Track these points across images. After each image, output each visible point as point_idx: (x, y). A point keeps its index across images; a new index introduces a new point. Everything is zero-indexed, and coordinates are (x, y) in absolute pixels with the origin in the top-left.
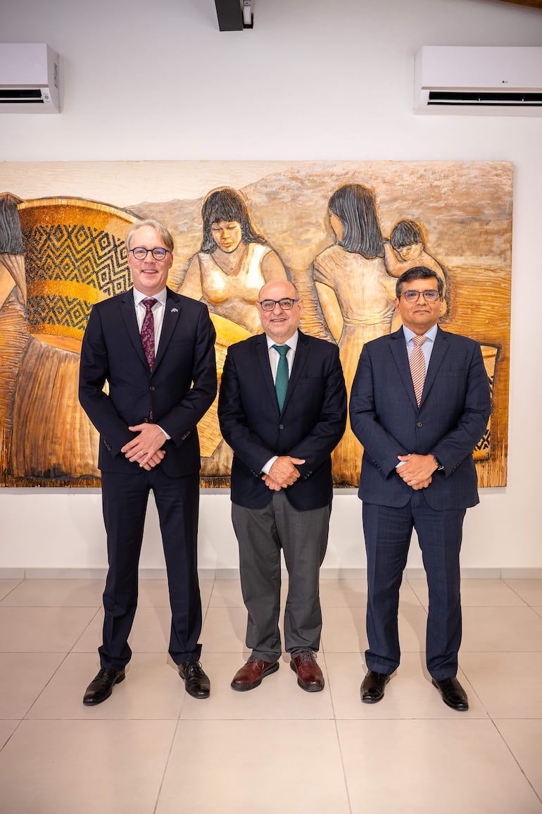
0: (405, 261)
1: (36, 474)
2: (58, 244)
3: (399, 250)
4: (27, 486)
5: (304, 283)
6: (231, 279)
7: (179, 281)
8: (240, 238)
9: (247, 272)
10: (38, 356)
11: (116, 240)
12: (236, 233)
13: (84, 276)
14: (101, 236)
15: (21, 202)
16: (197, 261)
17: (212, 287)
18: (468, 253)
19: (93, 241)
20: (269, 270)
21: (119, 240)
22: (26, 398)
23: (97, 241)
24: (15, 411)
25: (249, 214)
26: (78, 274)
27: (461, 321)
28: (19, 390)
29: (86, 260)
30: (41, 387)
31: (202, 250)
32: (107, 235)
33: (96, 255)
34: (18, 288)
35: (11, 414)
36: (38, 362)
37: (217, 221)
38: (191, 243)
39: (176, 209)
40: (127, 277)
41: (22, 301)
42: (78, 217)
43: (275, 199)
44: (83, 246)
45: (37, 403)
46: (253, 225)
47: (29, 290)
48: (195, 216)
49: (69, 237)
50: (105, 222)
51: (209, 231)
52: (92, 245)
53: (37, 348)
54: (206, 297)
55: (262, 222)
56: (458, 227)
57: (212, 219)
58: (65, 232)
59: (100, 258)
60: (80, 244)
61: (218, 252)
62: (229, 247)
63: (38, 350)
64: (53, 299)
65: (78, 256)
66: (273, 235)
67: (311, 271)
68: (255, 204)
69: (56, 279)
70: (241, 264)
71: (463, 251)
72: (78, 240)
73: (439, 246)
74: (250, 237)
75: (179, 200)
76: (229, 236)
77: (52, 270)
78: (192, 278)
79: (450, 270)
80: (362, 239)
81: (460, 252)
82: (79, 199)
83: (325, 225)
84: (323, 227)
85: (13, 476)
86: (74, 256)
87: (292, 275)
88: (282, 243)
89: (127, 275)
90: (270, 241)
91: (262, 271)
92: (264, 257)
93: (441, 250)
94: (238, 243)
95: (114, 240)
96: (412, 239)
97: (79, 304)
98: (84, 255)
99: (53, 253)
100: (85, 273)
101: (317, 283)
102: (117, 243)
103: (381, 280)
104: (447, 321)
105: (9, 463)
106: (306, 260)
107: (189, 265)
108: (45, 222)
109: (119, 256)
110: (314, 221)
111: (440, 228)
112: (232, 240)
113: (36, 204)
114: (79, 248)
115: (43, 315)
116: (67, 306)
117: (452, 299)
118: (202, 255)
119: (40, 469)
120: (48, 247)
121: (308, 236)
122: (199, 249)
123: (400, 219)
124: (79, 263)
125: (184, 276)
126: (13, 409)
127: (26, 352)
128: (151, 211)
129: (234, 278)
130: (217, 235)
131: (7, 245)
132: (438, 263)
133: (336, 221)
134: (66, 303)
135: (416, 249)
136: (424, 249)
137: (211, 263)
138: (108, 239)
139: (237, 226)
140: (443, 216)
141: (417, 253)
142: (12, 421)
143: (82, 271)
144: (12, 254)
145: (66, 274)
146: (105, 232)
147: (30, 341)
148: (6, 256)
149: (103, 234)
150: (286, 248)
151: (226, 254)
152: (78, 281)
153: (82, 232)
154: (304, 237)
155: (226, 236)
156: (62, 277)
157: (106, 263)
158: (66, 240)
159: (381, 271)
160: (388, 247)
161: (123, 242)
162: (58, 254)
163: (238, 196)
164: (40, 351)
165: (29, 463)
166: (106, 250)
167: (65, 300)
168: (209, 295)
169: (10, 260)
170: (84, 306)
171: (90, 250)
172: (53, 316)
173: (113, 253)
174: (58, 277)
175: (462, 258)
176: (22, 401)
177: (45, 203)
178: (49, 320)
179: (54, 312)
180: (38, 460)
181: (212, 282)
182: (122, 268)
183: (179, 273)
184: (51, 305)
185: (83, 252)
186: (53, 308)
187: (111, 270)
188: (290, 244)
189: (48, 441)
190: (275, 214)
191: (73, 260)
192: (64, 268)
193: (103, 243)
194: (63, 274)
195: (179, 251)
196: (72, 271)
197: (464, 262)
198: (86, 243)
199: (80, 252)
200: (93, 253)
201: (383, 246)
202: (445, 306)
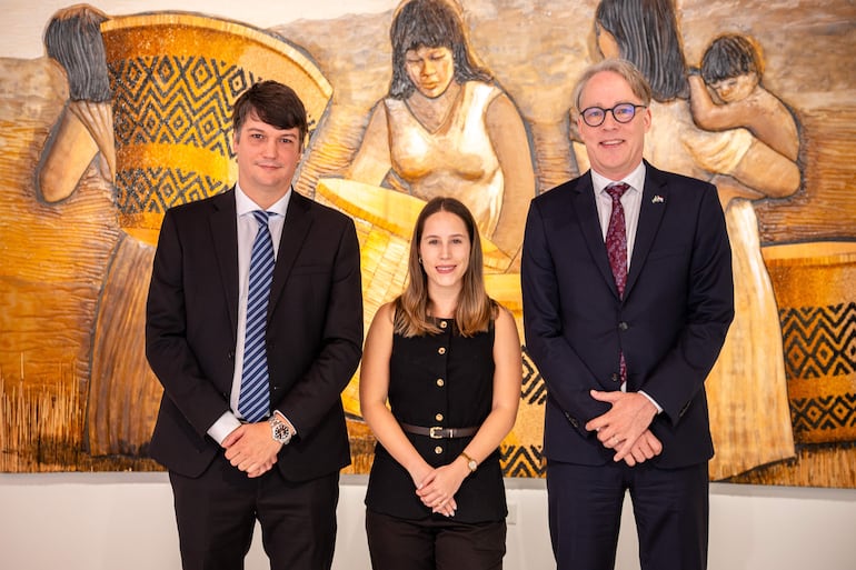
0: (726, 103)
1: (126, 450)
2: (164, 87)
3: (715, 86)
4: (111, 470)
5: (554, 144)
6: (436, 140)
7: (355, 144)
8: (450, 73)
9: (463, 129)
10: (134, 261)
12: (445, 66)
13: (206, 137)
14: (231, 74)
15: (106, 19)
16: (383, 112)
17: (407, 154)
18: (840, 86)
19: (219, 81)
20: (497, 124)
22: (113, 330)
23: (225, 81)
24: (96, 349)
25: (466, 35)
26: (196, 135)
27: (826, 202)
28: (103, 316)
29: (208, 113)
30: (137, 311)
31: (391, 95)
32: (241, 73)
33: (224, 102)
34: (102, 155)
35: (89, 354)
36: (133, 273)
37: (415, 47)
38: (373, 83)
39: (348, 29)
41: (108, 176)
42: (196, 43)
43: (508, 8)
44: (204, 89)
45: (130, 337)
46: (472, 53)
47: (119, 158)
48: (379, 40)
49: (182, 75)
50: (238, 51)
51: (402, 64)
52: (218, 88)
53: (131, 250)
54: (397, 170)
55: (487, 48)
56: (822, 42)
57: (407, 44)
58: (175, 68)
60: (199, 86)
61: (415, 98)
62: (434, 88)
63: (133, 253)
64: (158, 173)
65: (196, 106)
66: (503, 67)
67: (565, 125)
68: (476, 17)
69: (161, 141)
70: (453, 115)
71: (832, 82)
72: (196, 80)
73: (787, 75)
74: (467, 71)
75: (355, 16)
76: (433, 71)
77: (155, 128)
78: (375, 139)
79: (806, 116)
80: (652, 69)
81: (826, 82)
82: (197, 14)
83: (590, 49)
84: (587, 53)
85: (89, 453)
86: (189, 105)
87: (535, 130)
88: (519, 80)
90: (500, 77)
91: (487, 127)
92: (490, 103)
93: (789, 83)
94: (447, 83)
96: (739, 66)
97: (198, 180)
98: (206, 104)
99: (157, 100)
100: (207, 132)
101: (575, 144)
103: (684, 137)
104: (801, 202)
105: (84, 432)
106: (559, 106)
107: (370, 119)
108: (145, 49)
110: (571, 44)
111: (789, 44)
112: (439, 76)
113: (129, 23)
114: (198, 93)
115: (142, 197)
116: (179, 184)
117: (812, 164)
118: (390, 102)
119: (132, 442)
120: (150, 91)
121: (563, 67)
122: (386, 92)
123: (717, 35)
124: (197, 117)
125: (363, 137)
126: (92, 346)
127: (114, 257)
128: (310, 33)
129: (442, 138)
130: (414, 70)
131: (85, 87)
132: (785, 105)
133: (607, 41)
134: (178, 180)
135: (745, 81)
136: (761, 82)
137: (406, 114)
138: (243, 77)
139: (447, 54)
140: (796, 25)
141: (747, 89)
142: (91, 366)
143: (202, 130)
144: (92, 101)
145: (177, 134)
146: (239, 67)
147: (121, 238)
148: (83, 105)
149: (236, 70)
150: (524, 87)
151: (429, 101)
152: (196, 145)
153: (202, 68)
154: (555, 70)
155: (429, 70)
156: (171, 138)
158: (178, 80)
159: (683, 122)
160: (696, 82)
162: (164, 102)
163: (448, 6)
164: (136, 255)
165: (115, 432)
167: (176, 175)
168: (402, 164)
169: (90, 112)
170: (205, 184)
171: (215, 96)
172: (158, 201)
174: (165, 138)
175: (830, 94)
176: (107, 333)
177: (143, 22)
178: (151, 206)
179: (158, 194)
180: (129, 428)
181: (407, 145)
183: (354, 130)
184: (155, 183)
185: (205, 99)
186: (157, 188)
188: (531, 81)
189: (147, 398)
190: (509, 33)
191: (188, 111)
192: (174, 124)
193: (234, 85)
194: (172, 133)
195: (356, 96)
196: (187, 129)
197: (833, 101)
198: (209, 85)
199: (199, 98)
200: (219, 102)
201: (687, 80)
202: (797, 176)
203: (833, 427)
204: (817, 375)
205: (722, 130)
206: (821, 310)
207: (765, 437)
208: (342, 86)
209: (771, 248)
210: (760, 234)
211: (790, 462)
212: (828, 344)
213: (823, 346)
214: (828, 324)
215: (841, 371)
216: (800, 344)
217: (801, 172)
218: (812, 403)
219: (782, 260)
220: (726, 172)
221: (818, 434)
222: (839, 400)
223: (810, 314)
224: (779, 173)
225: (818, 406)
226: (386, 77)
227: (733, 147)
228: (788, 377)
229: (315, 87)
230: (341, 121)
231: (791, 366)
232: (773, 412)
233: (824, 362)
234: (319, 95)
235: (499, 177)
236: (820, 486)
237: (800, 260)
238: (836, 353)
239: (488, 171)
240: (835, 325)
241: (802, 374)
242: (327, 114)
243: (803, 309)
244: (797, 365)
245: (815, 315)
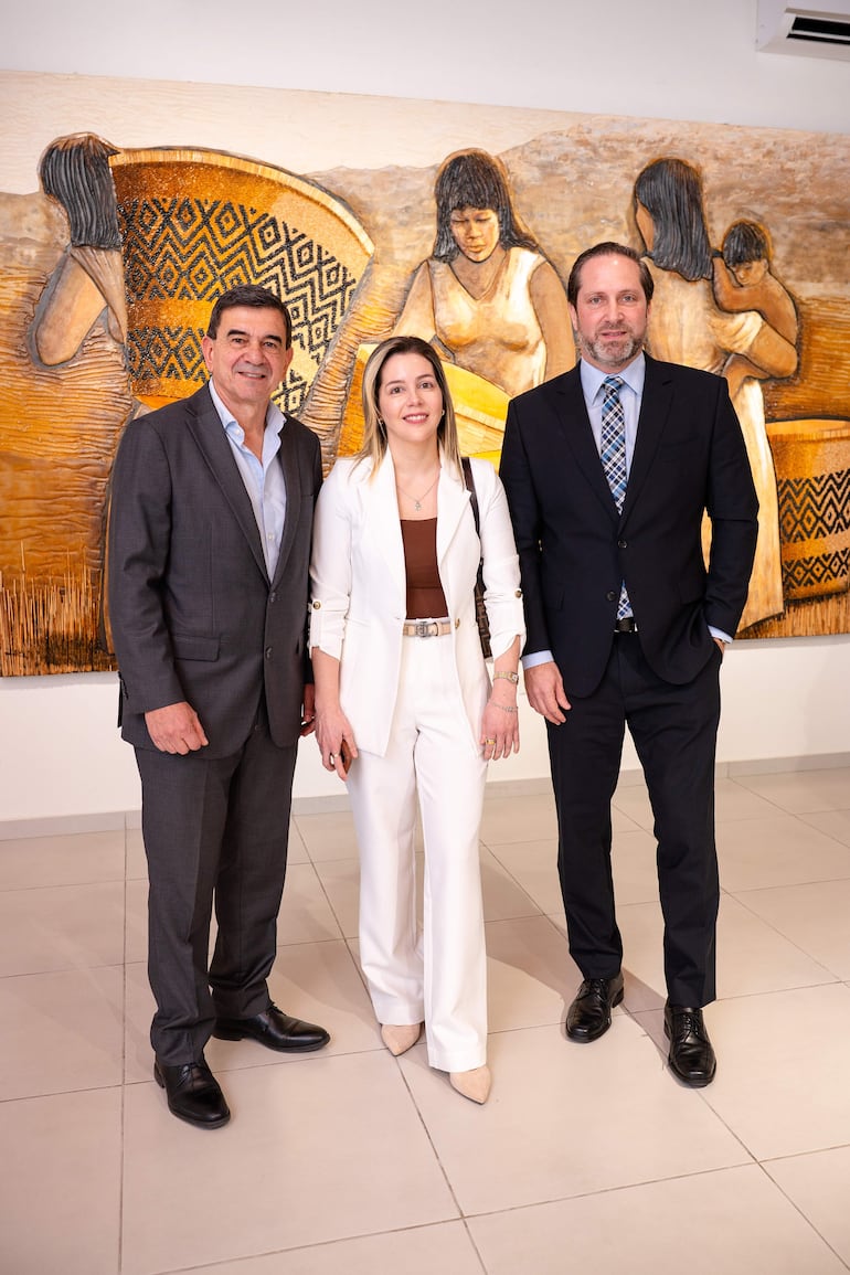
0: (742, 286)
2: (184, 235)
6: (481, 307)
8: (496, 237)
9: (508, 297)
11: (290, 231)
12: (491, 229)
14: (263, 223)
15: (114, 152)
16: (426, 274)
17: (451, 319)
18: (829, 278)
19: (249, 229)
20: (541, 294)
21: (295, 231)
23: (255, 231)
25: (511, 198)
27: (815, 383)
29: (236, 266)
31: (435, 257)
32: (273, 222)
33: (253, 255)
34: (110, 312)
35: (100, 541)
37: (461, 206)
38: (417, 243)
39: (392, 182)
40: (309, 299)
41: (116, 335)
42: (223, 186)
43: (552, 175)
44: (231, 239)
46: (517, 217)
48: (424, 195)
49: (206, 222)
50: (271, 198)
51: (448, 223)
52: (247, 238)
54: (442, 337)
55: (531, 213)
56: (816, 237)
57: (452, 202)
58: (197, 213)
59: (261, 262)
60: (226, 234)
61: (459, 262)
62: (479, 252)
64: (177, 333)
65: (222, 258)
66: (549, 235)
68: (522, 181)
69: (181, 297)
70: (498, 282)
71: (822, 275)
72: (222, 228)
73: (789, 263)
74: (513, 237)
75: (398, 168)
76: (479, 234)
77: (173, 281)
78: (419, 303)
79: (803, 303)
80: (682, 249)
81: (818, 276)
82: (223, 153)
83: (629, 223)
84: (625, 226)
85: (106, 650)
86: (214, 256)
88: (563, 250)
89: (309, 296)
90: (543, 245)
91: (531, 296)
92: (534, 271)
93: (792, 272)
94: (493, 247)
95: (287, 231)
96: (754, 252)
98: (231, 257)
99: (176, 250)
102: (292, 237)
103: (707, 316)
104: (797, 382)
105: (100, 629)
107: (412, 282)
108: (161, 189)
109: (296, 260)
110: (611, 217)
111: (792, 236)
112: (484, 240)
113: (144, 158)
114: (224, 243)
115: (159, 361)
117: (806, 348)
118: (435, 263)
120: (166, 238)
122: (430, 253)
123: (737, 220)
124: (223, 270)
125: (405, 300)
126: (103, 531)
128: (350, 183)
129: (487, 305)
130: (459, 231)
132: (790, 294)
133: (644, 217)
135: (758, 268)
136: (770, 269)
137: (449, 278)
138: (276, 228)
139: (493, 217)
140: (797, 218)
141: (760, 274)
142: (102, 554)
144: (99, 248)
145: (200, 288)
146: (271, 215)
147: (135, 406)
148: (88, 252)
149: (268, 219)
150: (568, 257)
151: (475, 265)
153: (228, 214)
155: (475, 232)
156: (193, 294)
157: (272, 272)
158: (199, 228)
159: (708, 302)
160: (718, 262)
161: (303, 236)
162: (184, 251)
163: (495, 166)
166: (273, 249)
168: (445, 333)
169: (96, 259)
171: (244, 247)
172: (177, 366)
173: (284, 254)
174: (185, 293)
175: (821, 285)
177: (160, 157)
178: (170, 372)
179: (177, 356)
181: (453, 311)
182: (302, 281)
183: (396, 293)
184: (174, 344)
185: (231, 251)
186: (176, 350)
187: (282, 284)
190: (552, 200)
191: (212, 263)
192: (196, 277)
193: (266, 235)
194: (193, 287)
195: (398, 255)
196: (212, 284)
197: (823, 291)
198: (236, 235)
199: (226, 250)
200: (248, 253)
201: (712, 261)
202: (795, 359)
203: (812, 583)
204: (803, 539)
205: (739, 312)
206: (808, 481)
207: (762, 597)
208: (384, 244)
209: (773, 425)
210: (765, 413)
211: (780, 617)
212: (813, 511)
213: (809, 513)
214: (813, 493)
215: (820, 535)
216: (792, 512)
217: (798, 355)
218: (799, 564)
219: (781, 436)
220: (741, 352)
221: (801, 591)
222: (818, 560)
223: (801, 485)
224: (781, 356)
225: (803, 566)
226: (430, 236)
227: (746, 328)
228: (782, 542)
229: (356, 245)
230: (383, 281)
232: (770, 573)
233: (809, 527)
234: (359, 251)
235: (542, 348)
236: (800, 636)
237: (795, 436)
238: (818, 519)
239: (532, 342)
240: (818, 494)
241: (792, 539)
242: (368, 273)
243: (795, 481)
244: (789, 531)
245: (804, 484)
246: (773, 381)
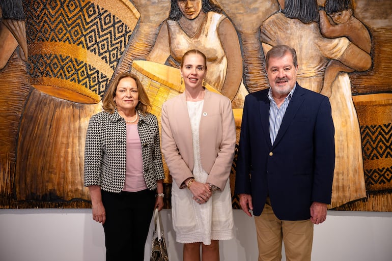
0: (337, 24)
1: (35, 198)
2: (53, 12)
3: (332, 16)
4: (27, 208)
5: (252, 44)
6: (193, 41)
7: (152, 42)
8: (200, 7)
9: (206, 36)
10: (38, 102)
11: (100, 9)
12: (198, 4)
13: (75, 39)
14: (88, 6)
16: (166, 27)
17: (178, 48)
19: (81, 10)
20: (224, 33)
21: (103, 9)
22: (28, 137)
23: (84, 10)
24: (19, 147)
26: (70, 37)
27: (383, 74)
28: (22, 130)
29: (76, 26)
30: (40, 128)
31: (170, 18)
32: (93, 5)
33: (84, 21)
34: (20, 47)
35: (15, 149)
36: (38, 108)
38: (161, 12)
40: (109, 40)
41: (24, 58)
44: (73, 14)
45: (37, 141)
49: (62, 6)
51: (176, 2)
52: (81, 13)
53: (36, 96)
59: (88, 24)
60: (71, 12)
61: (183, 19)
62: (192, 15)
63: (37, 98)
64: (50, 57)
65: (69, 22)
66: (228, 5)
67: (258, 34)
69: (51, 40)
70: (202, 29)
71: (388, 15)
72: (69, 9)
73: (366, 10)
74: (209, 6)
76: (192, 6)
77: (48, 33)
78: (162, 40)
79: (375, 31)
80: (301, 7)
81: (384, 15)
85: (16, 199)
86: (66, 22)
87: (243, 37)
88: (235, 11)
89: (109, 38)
90: (225, 10)
91: (219, 35)
92: (220, 23)
93: (368, 15)
94: (198, 13)
95: (98, 9)
96: (343, 5)
97: (71, 61)
98: (74, 22)
99: (49, 19)
100: (76, 36)
101: (263, 44)
102: (102, 12)
103: (316, 41)
104: (372, 74)
105: (13, 189)
106: (255, 25)
107: (159, 30)
109: (103, 22)
112: (194, 9)
114: (70, 15)
115: (42, 69)
116: (61, 63)
117: (377, 55)
118: (170, 22)
119: (38, 194)
120: (45, 14)
121: (257, 5)
122: (168, 17)
124: (70, 28)
125: (156, 39)
126: (17, 145)
127: (28, 100)
129: (196, 40)
130: (182, 5)
131: (10, 12)
132: (365, 25)
134: (60, 61)
135: (346, 14)
136: (354, 14)
137: (177, 28)
138: (94, 8)
141: (347, 17)
142: (16, 156)
143: (73, 34)
144: (14, 19)
145: (60, 37)
146: (92, 2)
147: (32, 90)
148: (10, 21)
149: (90, 4)
150: (238, 15)
151: (190, 21)
152: (69, 42)
154: (253, 6)
155: (190, 5)
156: (57, 39)
157: (92, 28)
158: (59, 9)
159: (316, 33)
160: (322, 13)
161: (106, 11)
162: (53, 20)
164: (39, 99)
165: (29, 189)
166: (93, 18)
167: (59, 57)
168: (176, 54)
169: (13, 25)
170: (75, 63)
171: (79, 17)
172: (50, 71)
173: (98, 20)
174: (53, 39)
175: (387, 20)
176: (24, 138)
178: (46, 74)
179: (50, 67)
180: (37, 186)
181: (178, 43)
182: (106, 32)
183: (151, 36)
184: (48, 62)
185: (74, 19)
186: (49, 64)
187: (97, 34)
188: (241, 12)
189: (46, 171)
191: (65, 25)
192: (58, 32)
193: (89, 11)
194: (57, 36)
195: (152, 18)
196: (65, 34)
197: (389, 24)
198: (76, 12)
199: (71, 19)
200: (81, 20)
201: (318, 12)
202: (370, 61)
203: (384, 183)
204: (377, 158)
205: (335, 38)
206: (380, 126)
207: (352, 188)
208: (145, 13)
209: (357, 96)
210: (352, 90)
211: (364, 200)
212: (383, 143)
213: (381, 144)
214: (384, 133)
215: (389, 156)
216: (370, 143)
217: (372, 59)
218: (375, 171)
219: (362, 102)
220: (336, 59)
221: (378, 186)
222: (388, 169)
223: (375, 129)
224: (362, 59)
225: (378, 173)
226: (168, 8)
227: (340, 46)
228: (364, 159)
229: (132, 14)
230: (145, 31)
231: (365, 153)
232: (357, 176)
233: (381, 152)
234: (133, 17)
235: (225, 60)
236: (378, 211)
237: (371, 102)
238: (387, 147)
239: (219, 57)
240: (387, 134)
241: (371, 158)
242: (137, 27)
243: (371, 126)
244: (368, 153)
245: (377, 129)
246: (356, 73)
